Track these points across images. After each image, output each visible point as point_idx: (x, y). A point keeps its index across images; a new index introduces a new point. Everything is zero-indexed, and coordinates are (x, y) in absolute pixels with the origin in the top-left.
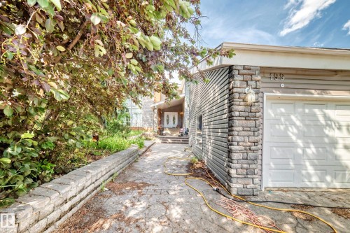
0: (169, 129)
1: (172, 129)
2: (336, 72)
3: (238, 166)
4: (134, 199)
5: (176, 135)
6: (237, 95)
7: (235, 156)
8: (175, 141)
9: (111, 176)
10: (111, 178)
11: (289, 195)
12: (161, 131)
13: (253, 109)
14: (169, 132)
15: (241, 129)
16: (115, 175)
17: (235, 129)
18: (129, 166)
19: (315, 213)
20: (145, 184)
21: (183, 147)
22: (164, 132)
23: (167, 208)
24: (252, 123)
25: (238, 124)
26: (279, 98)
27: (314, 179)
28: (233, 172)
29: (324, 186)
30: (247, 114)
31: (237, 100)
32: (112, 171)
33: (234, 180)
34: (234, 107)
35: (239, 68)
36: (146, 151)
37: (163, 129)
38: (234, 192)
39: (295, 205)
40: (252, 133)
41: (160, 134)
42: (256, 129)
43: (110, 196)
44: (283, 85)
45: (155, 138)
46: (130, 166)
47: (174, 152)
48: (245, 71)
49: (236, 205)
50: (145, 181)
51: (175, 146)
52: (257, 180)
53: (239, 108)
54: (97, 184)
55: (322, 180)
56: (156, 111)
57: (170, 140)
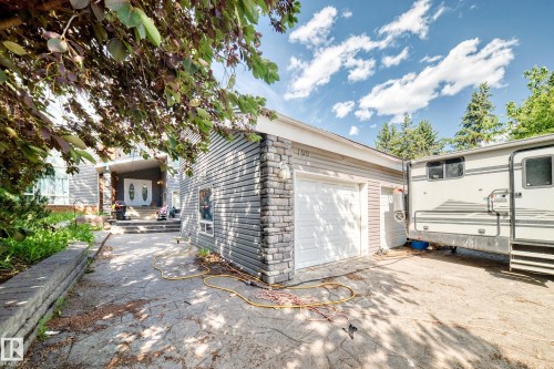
0: (136, 208)
1: (142, 209)
2: (343, 157)
3: (275, 250)
4: (134, 329)
5: (151, 217)
6: (271, 170)
7: (272, 239)
8: (152, 228)
9: (50, 306)
10: (51, 310)
11: (316, 272)
12: (120, 214)
13: (287, 186)
14: (135, 213)
15: (276, 208)
16: (57, 303)
17: (270, 208)
18: (79, 281)
19: (339, 282)
20: (140, 303)
21: (173, 237)
22: (128, 214)
23: (199, 322)
24: (285, 202)
25: (274, 202)
26: (305, 176)
27: (332, 254)
28: (270, 257)
29: (338, 259)
30: (281, 192)
31: (271, 176)
32: (52, 297)
33: (271, 267)
34: (270, 183)
35: (273, 138)
36: (100, 249)
37: (124, 209)
38: (272, 281)
39: (324, 280)
40: (285, 213)
41: (118, 219)
42: (289, 208)
43: (74, 341)
44: (309, 164)
45: (108, 226)
46: (81, 281)
47: (160, 247)
48: (279, 144)
49: (277, 294)
50: (134, 297)
51: (155, 237)
52: (291, 264)
53: (273, 183)
54: (29, 327)
55: (337, 254)
56: (108, 176)
57: (142, 228)
